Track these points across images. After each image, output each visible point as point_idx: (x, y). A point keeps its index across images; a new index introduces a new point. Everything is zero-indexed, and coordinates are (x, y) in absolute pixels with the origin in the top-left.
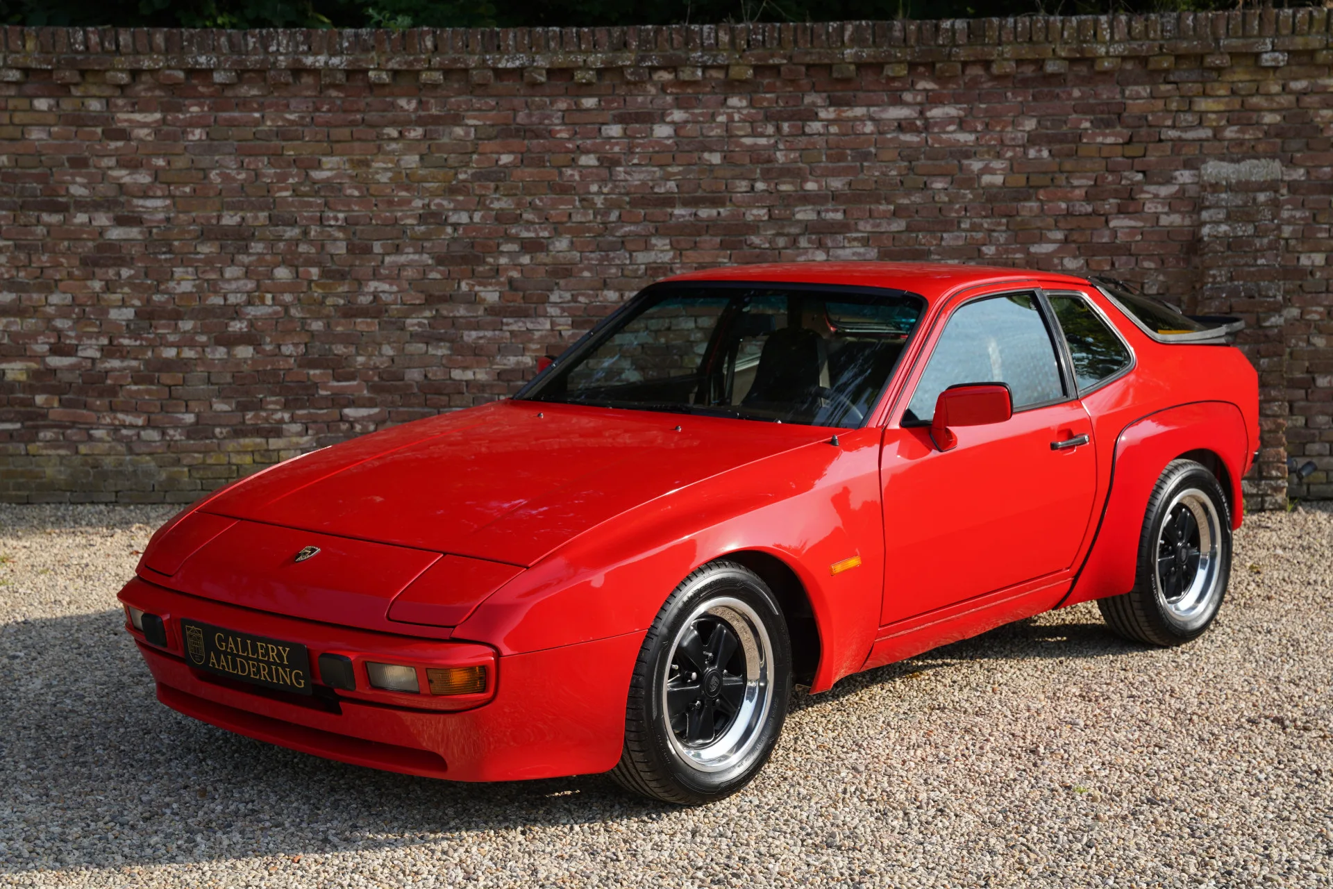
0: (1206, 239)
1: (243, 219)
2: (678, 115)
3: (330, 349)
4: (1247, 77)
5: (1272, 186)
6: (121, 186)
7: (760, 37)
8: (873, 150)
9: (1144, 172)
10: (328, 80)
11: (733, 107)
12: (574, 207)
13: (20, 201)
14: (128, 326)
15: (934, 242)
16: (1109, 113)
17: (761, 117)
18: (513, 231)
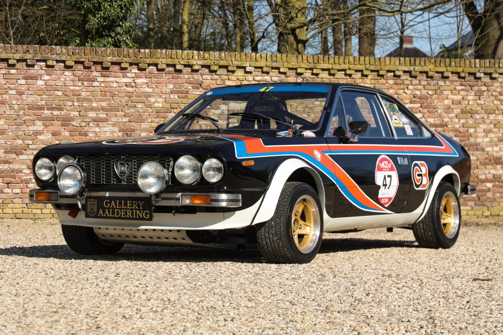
7: (77, 51)
8: (117, 93)
11: (67, 75)
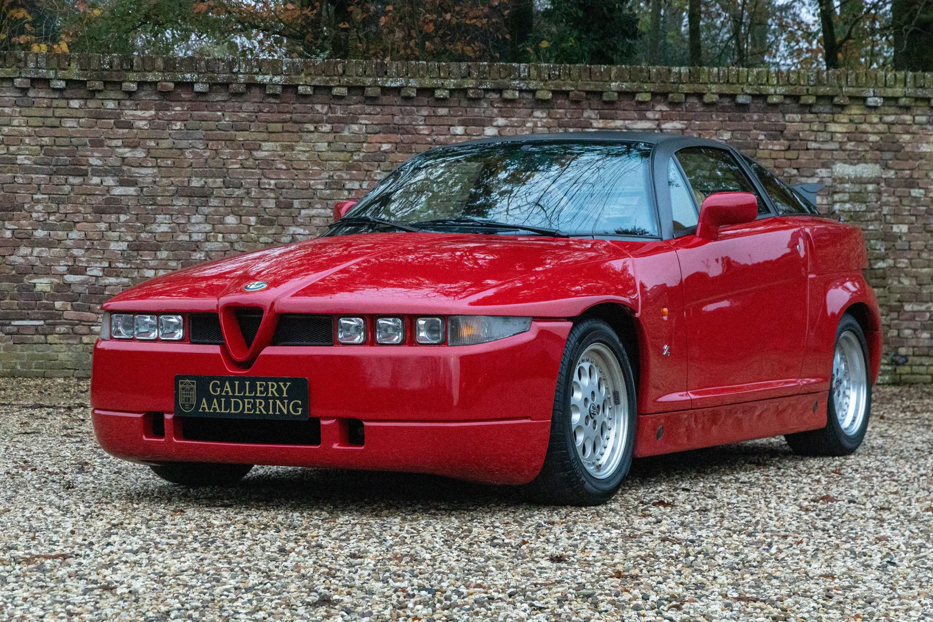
0: (837, 212)
1: (206, 183)
2: (501, 121)
4: (858, 112)
5: (876, 181)
6: (123, 159)
7: (557, 73)
9: (798, 169)
10: (271, 92)
11: (537, 117)
13: (55, 169)
14: (122, 254)
16: (776, 131)
17: (555, 124)
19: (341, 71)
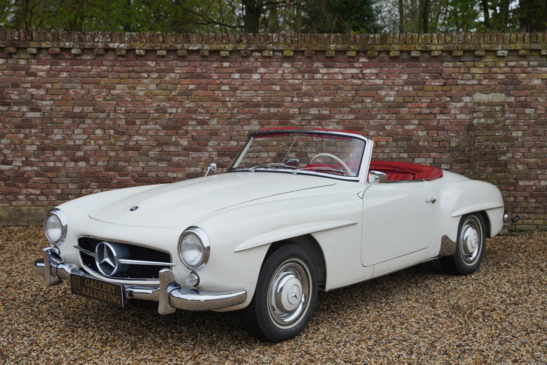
0: (475, 124)
1: (83, 109)
2: (262, 70)
3: (118, 164)
4: (492, 60)
5: (502, 104)
6: (32, 95)
9: (450, 97)
10: (119, 53)
12: (220, 107)
14: (34, 153)
15: (366, 124)
16: (437, 73)
17: (296, 71)
18: (194, 116)
19: (161, 39)
